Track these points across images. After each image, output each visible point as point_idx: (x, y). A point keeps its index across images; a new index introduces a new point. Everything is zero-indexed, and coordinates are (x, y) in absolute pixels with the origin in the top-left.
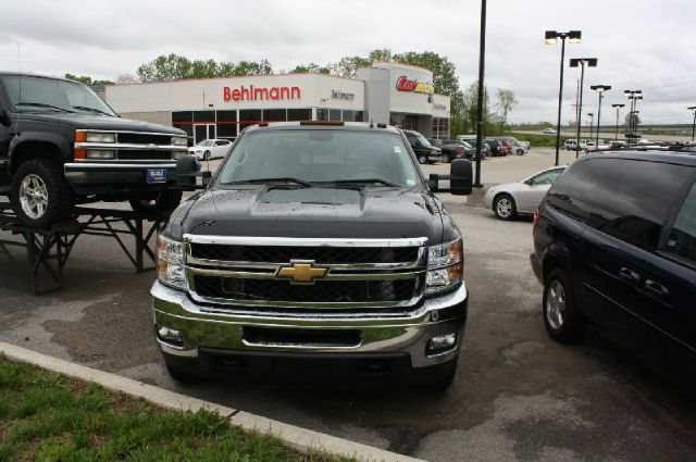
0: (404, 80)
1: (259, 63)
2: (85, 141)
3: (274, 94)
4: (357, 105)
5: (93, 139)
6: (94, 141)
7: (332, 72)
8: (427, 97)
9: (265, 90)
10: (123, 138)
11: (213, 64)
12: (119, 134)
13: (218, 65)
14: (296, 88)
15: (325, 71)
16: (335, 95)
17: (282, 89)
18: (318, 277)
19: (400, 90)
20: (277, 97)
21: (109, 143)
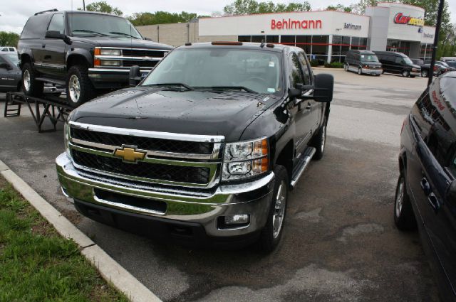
0: (400, 16)
1: (303, 4)
2: (100, 54)
3: (304, 25)
4: (362, 34)
5: (105, 53)
6: (105, 56)
7: (353, 11)
8: (418, 28)
9: (298, 22)
10: (126, 53)
11: (272, 5)
12: (123, 50)
13: (276, 5)
14: (320, 21)
15: (348, 10)
16: (347, 26)
17: (310, 22)
18: (140, 159)
19: (396, 23)
20: (306, 27)
21: (116, 56)
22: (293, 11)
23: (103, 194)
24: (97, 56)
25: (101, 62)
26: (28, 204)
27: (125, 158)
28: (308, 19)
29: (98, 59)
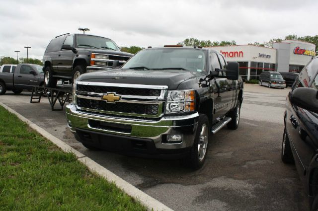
0: (298, 48)
1: (231, 42)
2: (95, 58)
3: (231, 55)
4: (272, 61)
5: (98, 57)
6: (98, 58)
8: (311, 57)
9: (227, 53)
10: (111, 57)
11: (209, 42)
12: (109, 56)
13: (212, 43)
14: (242, 52)
16: (261, 56)
17: (235, 52)
18: (117, 100)
19: (295, 53)
20: (232, 56)
21: (105, 59)
22: (223, 46)
23: (94, 123)
24: (92, 59)
25: (95, 62)
26: (46, 139)
27: (109, 100)
28: (234, 51)
29: (93, 60)
